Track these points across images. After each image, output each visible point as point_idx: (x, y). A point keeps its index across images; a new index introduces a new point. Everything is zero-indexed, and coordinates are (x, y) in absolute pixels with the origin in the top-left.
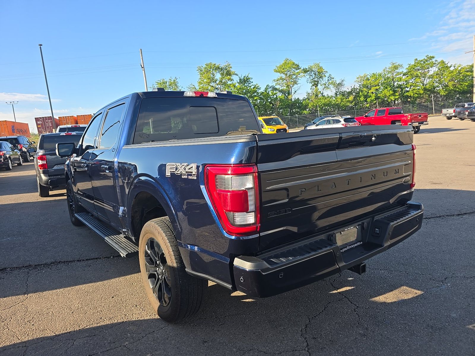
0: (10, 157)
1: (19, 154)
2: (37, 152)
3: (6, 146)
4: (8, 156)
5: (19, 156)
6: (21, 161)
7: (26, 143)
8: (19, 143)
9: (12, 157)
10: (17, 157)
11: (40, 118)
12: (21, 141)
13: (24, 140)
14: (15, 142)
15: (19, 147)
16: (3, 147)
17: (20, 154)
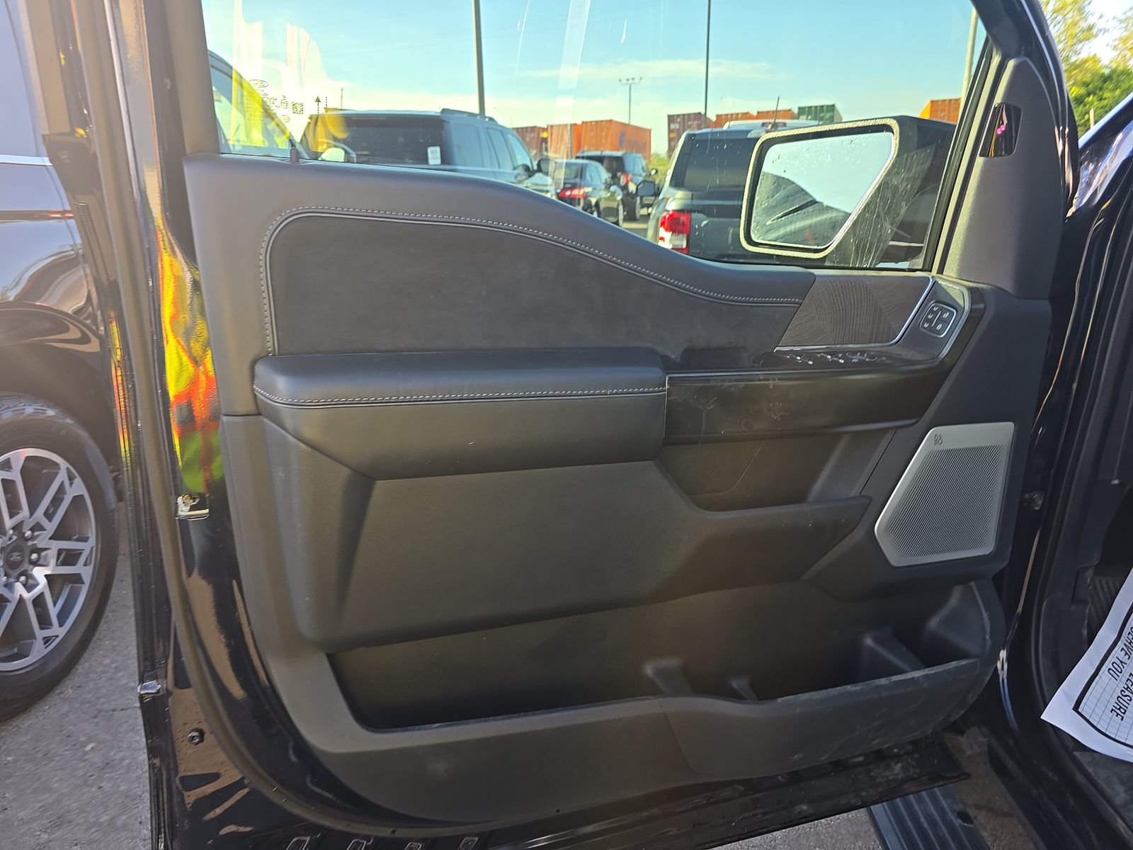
0: (597, 205)
1: (619, 198)
2: (661, 197)
3: (594, 174)
4: (593, 201)
5: (618, 205)
6: (621, 217)
7: (638, 170)
8: (623, 171)
9: (602, 206)
10: (614, 205)
11: (678, 116)
12: (629, 166)
13: (637, 165)
14: (616, 166)
15: (623, 181)
16: (588, 177)
17: (622, 199)
